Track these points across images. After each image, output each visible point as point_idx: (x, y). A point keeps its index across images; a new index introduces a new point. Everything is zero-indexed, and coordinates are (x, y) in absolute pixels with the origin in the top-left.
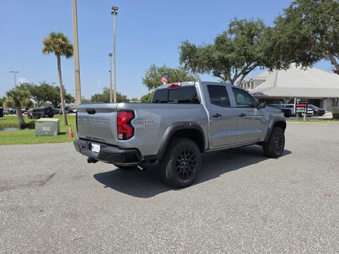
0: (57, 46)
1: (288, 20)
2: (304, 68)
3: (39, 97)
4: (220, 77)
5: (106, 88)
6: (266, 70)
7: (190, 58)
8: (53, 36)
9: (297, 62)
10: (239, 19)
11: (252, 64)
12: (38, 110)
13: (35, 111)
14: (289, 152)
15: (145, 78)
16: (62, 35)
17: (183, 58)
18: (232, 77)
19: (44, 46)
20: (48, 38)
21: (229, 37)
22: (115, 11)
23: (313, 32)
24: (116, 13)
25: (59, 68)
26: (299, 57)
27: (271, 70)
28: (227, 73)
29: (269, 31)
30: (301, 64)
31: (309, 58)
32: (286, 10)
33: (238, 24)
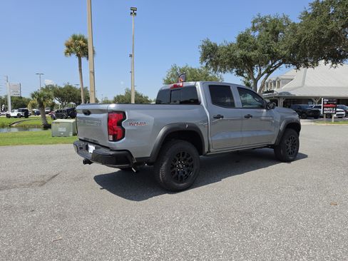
0: (78, 48)
1: (314, 15)
2: (334, 65)
3: (62, 98)
4: (243, 76)
5: (127, 89)
6: (293, 68)
7: (211, 57)
8: (75, 38)
9: (327, 60)
10: (262, 16)
11: (278, 62)
12: (61, 111)
13: (58, 112)
14: (304, 156)
15: (166, 79)
16: (83, 37)
17: (204, 58)
18: (256, 77)
19: (65, 48)
20: (70, 39)
21: (252, 34)
22: (134, 11)
23: (342, 26)
24: (135, 14)
25: (80, 70)
26: (328, 54)
27: (298, 68)
28: (251, 72)
29: (294, 27)
30: (330, 61)
31: (339, 54)
32: (312, 4)
33: (262, 20)
